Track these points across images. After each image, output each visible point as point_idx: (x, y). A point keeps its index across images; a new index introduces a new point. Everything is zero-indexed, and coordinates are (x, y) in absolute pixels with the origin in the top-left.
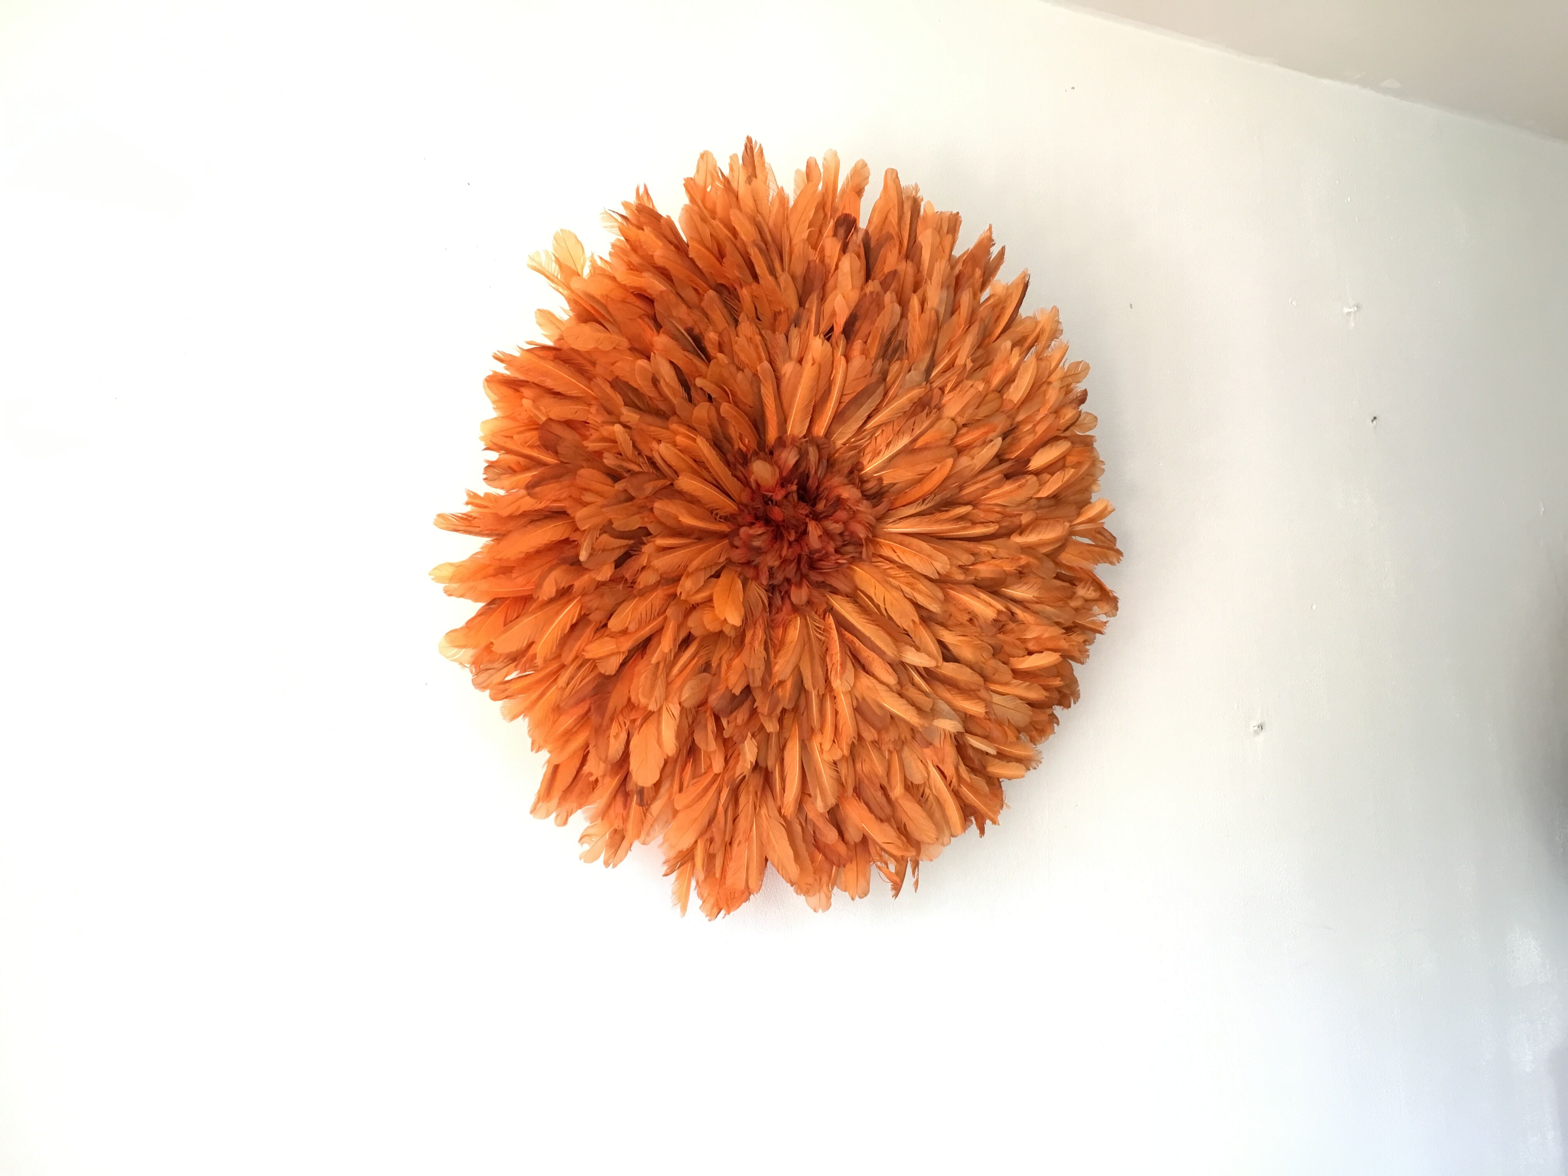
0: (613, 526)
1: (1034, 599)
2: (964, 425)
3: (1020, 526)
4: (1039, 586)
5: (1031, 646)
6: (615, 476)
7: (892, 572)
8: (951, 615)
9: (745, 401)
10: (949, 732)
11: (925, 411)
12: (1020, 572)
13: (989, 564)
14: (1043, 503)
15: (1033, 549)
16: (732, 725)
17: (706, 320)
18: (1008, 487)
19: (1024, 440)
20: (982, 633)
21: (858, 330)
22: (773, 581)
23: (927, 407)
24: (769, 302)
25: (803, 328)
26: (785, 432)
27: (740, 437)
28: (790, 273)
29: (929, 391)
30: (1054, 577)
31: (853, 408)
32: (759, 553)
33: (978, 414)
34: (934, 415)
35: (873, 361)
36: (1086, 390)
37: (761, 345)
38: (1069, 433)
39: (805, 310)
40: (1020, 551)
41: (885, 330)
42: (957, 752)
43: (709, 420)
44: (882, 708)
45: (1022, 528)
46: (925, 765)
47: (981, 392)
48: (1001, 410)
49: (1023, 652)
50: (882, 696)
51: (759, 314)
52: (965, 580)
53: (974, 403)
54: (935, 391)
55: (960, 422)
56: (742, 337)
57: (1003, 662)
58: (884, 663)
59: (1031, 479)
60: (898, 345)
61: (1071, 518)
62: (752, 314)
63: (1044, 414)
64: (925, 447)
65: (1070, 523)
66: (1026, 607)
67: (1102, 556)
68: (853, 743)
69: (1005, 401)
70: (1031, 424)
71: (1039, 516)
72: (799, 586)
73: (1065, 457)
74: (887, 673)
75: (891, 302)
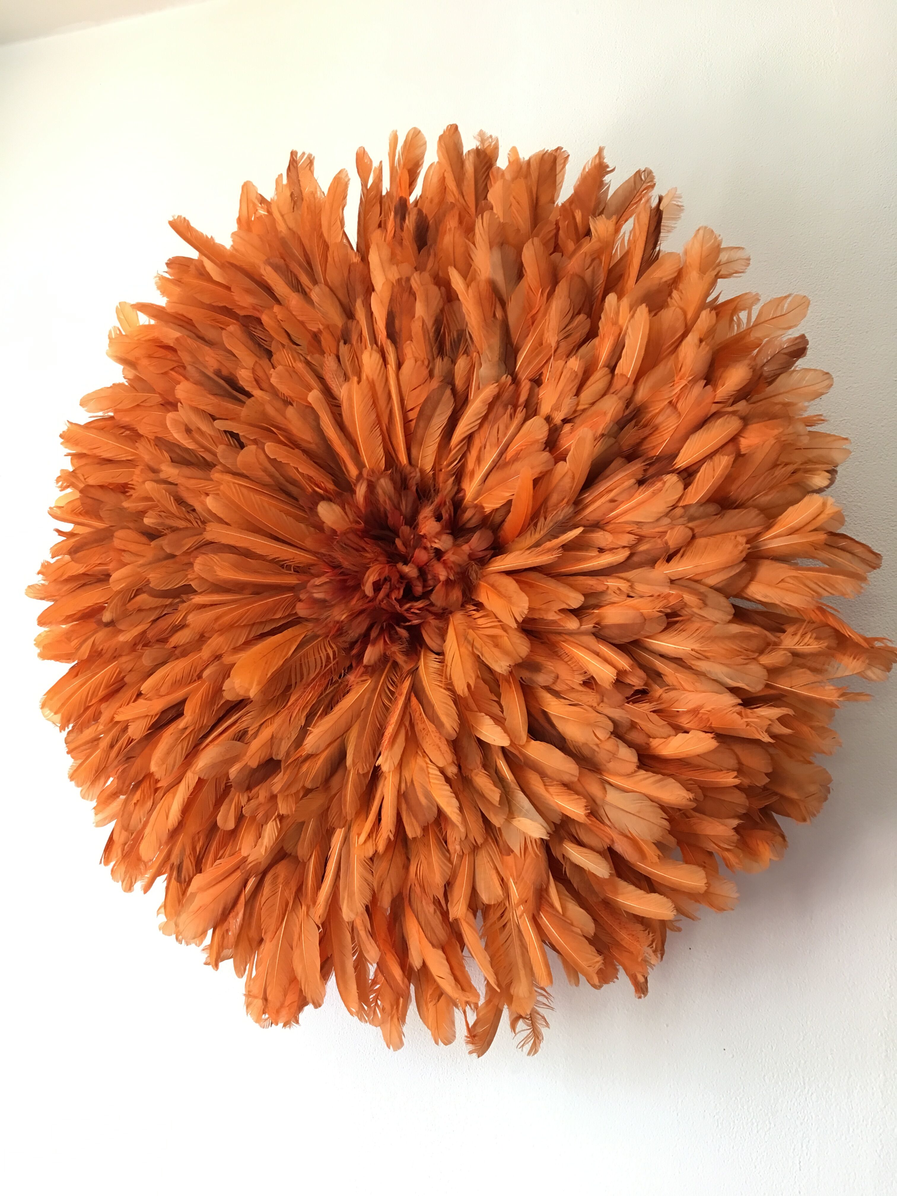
0: (151, 585)
1: (693, 653)
2: (565, 421)
3: (667, 548)
4: (703, 634)
5: (686, 722)
6: (152, 535)
7: (480, 621)
8: (557, 677)
9: (304, 437)
10: (530, 837)
11: (508, 412)
12: (668, 615)
13: (622, 606)
14: (692, 510)
15: (696, 581)
16: (253, 803)
17: (234, 358)
19: (661, 426)
20: (602, 701)
21: (401, 330)
22: (344, 639)
23: (510, 407)
24: (302, 323)
25: (354, 343)
26: (364, 466)
27: (310, 479)
28: (326, 284)
29: (510, 385)
30: (730, 617)
31: (422, 424)
32: (326, 607)
33: (581, 402)
34: (520, 415)
35: (426, 363)
36: (803, 337)
37: (307, 372)
38: (742, 406)
39: (355, 322)
40: (669, 584)
41: (426, 321)
42: (548, 868)
43: (260, 464)
44: (429, 796)
45: (671, 552)
46: (502, 880)
47: (576, 372)
48: (612, 391)
49: (669, 730)
50: (432, 781)
51: (293, 337)
52: (579, 628)
53: (571, 389)
54: (523, 384)
55: (558, 418)
56: (279, 368)
57: (630, 745)
58: (440, 739)
59: (671, 479)
60: (458, 336)
61: (753, 531)
62: (286, 341)
63: (684, 382)
64: (516, 458)
65: (752, 540)
66: (683, 667)
67: (820, 584)
68: (389, 839)
69: (616, 378)
70: (666, 402)
71: (696, 531)
72: (374, 644)
73: (734, 440)
74: (441, 750)
75: (422, 285)
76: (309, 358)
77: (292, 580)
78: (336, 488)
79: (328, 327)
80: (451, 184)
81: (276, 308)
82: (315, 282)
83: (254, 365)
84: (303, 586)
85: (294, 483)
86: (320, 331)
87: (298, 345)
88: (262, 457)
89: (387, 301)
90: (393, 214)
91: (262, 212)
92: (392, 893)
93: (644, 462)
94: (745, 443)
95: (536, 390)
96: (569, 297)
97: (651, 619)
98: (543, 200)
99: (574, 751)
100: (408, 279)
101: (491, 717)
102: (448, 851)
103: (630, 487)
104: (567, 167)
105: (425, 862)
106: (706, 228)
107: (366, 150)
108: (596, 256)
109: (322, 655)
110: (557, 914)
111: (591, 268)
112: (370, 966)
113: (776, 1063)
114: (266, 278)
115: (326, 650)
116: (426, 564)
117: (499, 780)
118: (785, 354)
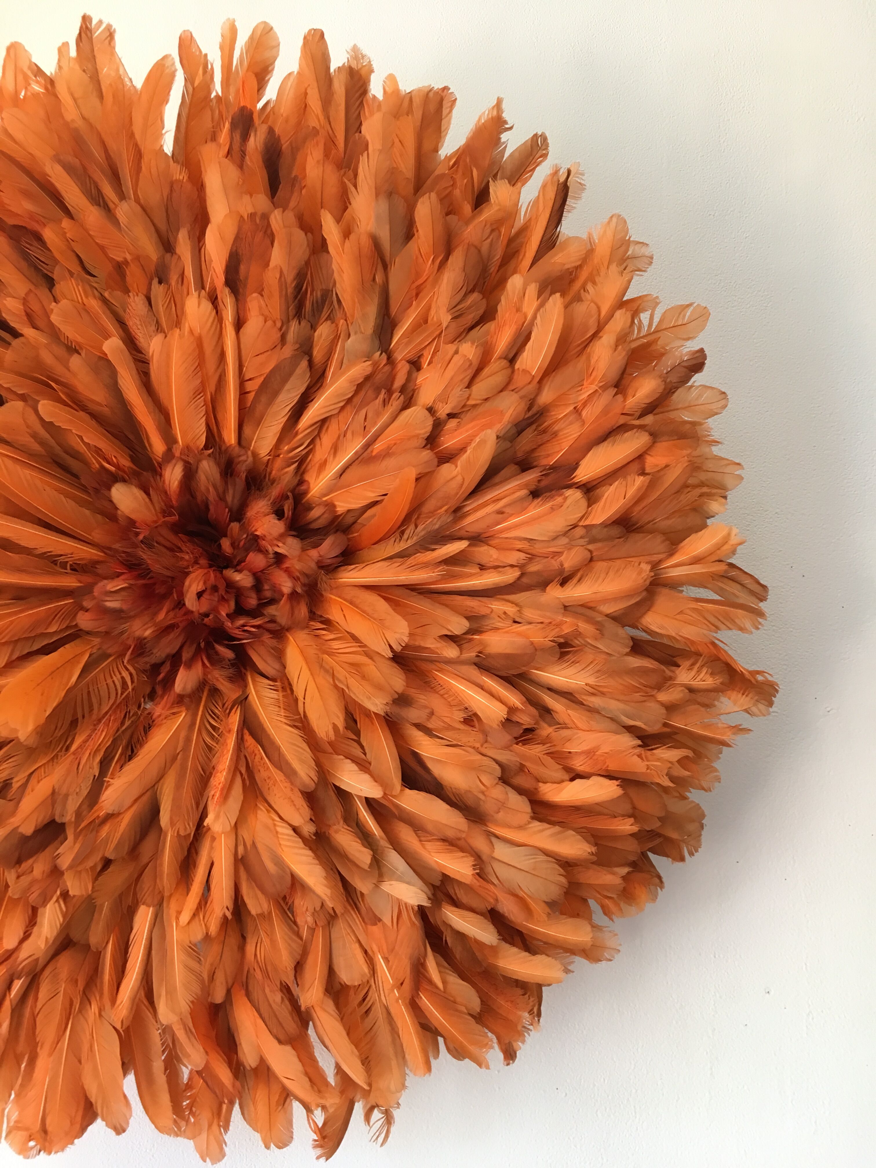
1: (587, 688)
2: (451, 416)
3: (561, 570)
4: (598, 668)
5: (579, 764)
7: (336, 645)
8: (432, 713)
10: (406, 904)
11: (381, 396)
12: (561, 645)
13: (507, 632)
14: (594, 531)
15: (590, 608)
16: (25, 880)
18: (537, 509)
19: (561, 433)
20: (486, 741)
21: (246, 278)
22: (146, 659)
23: (383, 391)
24: (102, 248)
25: (173, 283)
26: (176, 442)
27: (98, 451)
28: (137, 201)
29: (385, 365)
30: (628, 650)
31: (264, 399)
32: (122, 618)
33: (472, 396)
34: (396, 402)
35: (279, 324)
36: (702, 351)
37: (104, 313)
38: (649, 419)
39: (175, 257)
40: (563, 611)
41: (285, 272)
42: (424, 937)
43: (28, 427)
44: (279, 862)
45: (566, 574)
46: (366, 952)
47: (471, 361)
48: (511, 387)
49: (561, 775)
50: (282, 842)
51: (88, 266)
52: (459, 657)
53: (462, 380)
54: (399, 366)
55: (443, 411)
56: (64, 302)
57: (520, 791)
58: (292, 790)
59: (574, 496)
60: (322, 296)
61: (656, 558)
62: (76, 268)
63: (594, 387)
64: (386, 454)
65: (655, 566)
66: (573, 702)
67: (722, 619)
68: (225, 917)
69: (516, 373)
70: (571, 408)
71: (594, 554)
72: (189, 666)
73: (640, 458)
74: (295, 805)
75: (285, 227)
76: (106, 294)
77: (70, 582)
78: (132, 466)
79: (137, 258)
80: (315, 103)
81: (66, 223)
82: (122, 197)
83: (26, 294)
84: (87, 590)
85: (76, 455)
86: (126, 262)
87: (94, 276)
88: (32, 418)
89: (230, 238)
90: (227, 125)
91: (37, 88)
92: (227, 982)
93: (541, 472)
94: (652, 462)
95: (415, 374)
96: (464, 270)
97: (543, 650)
98: (427, 145)
99: (454, 799)
100: (265, 217)
101: (353, 761)
102: (295, 923)
103: (522, 499)
104: (455, 111)
105: (266, 941)
106: (619, 216)
107: (194, 35)
108: (496, 226)
109: (115, 678)
110: (435, 990)
111: (489, 240)
112: (184, 1068)
113: (608, 1096)
114: (53, 181)
115: (120, 674)
116: (262, 571)
117: (365, 837)
118: (685, 367)
